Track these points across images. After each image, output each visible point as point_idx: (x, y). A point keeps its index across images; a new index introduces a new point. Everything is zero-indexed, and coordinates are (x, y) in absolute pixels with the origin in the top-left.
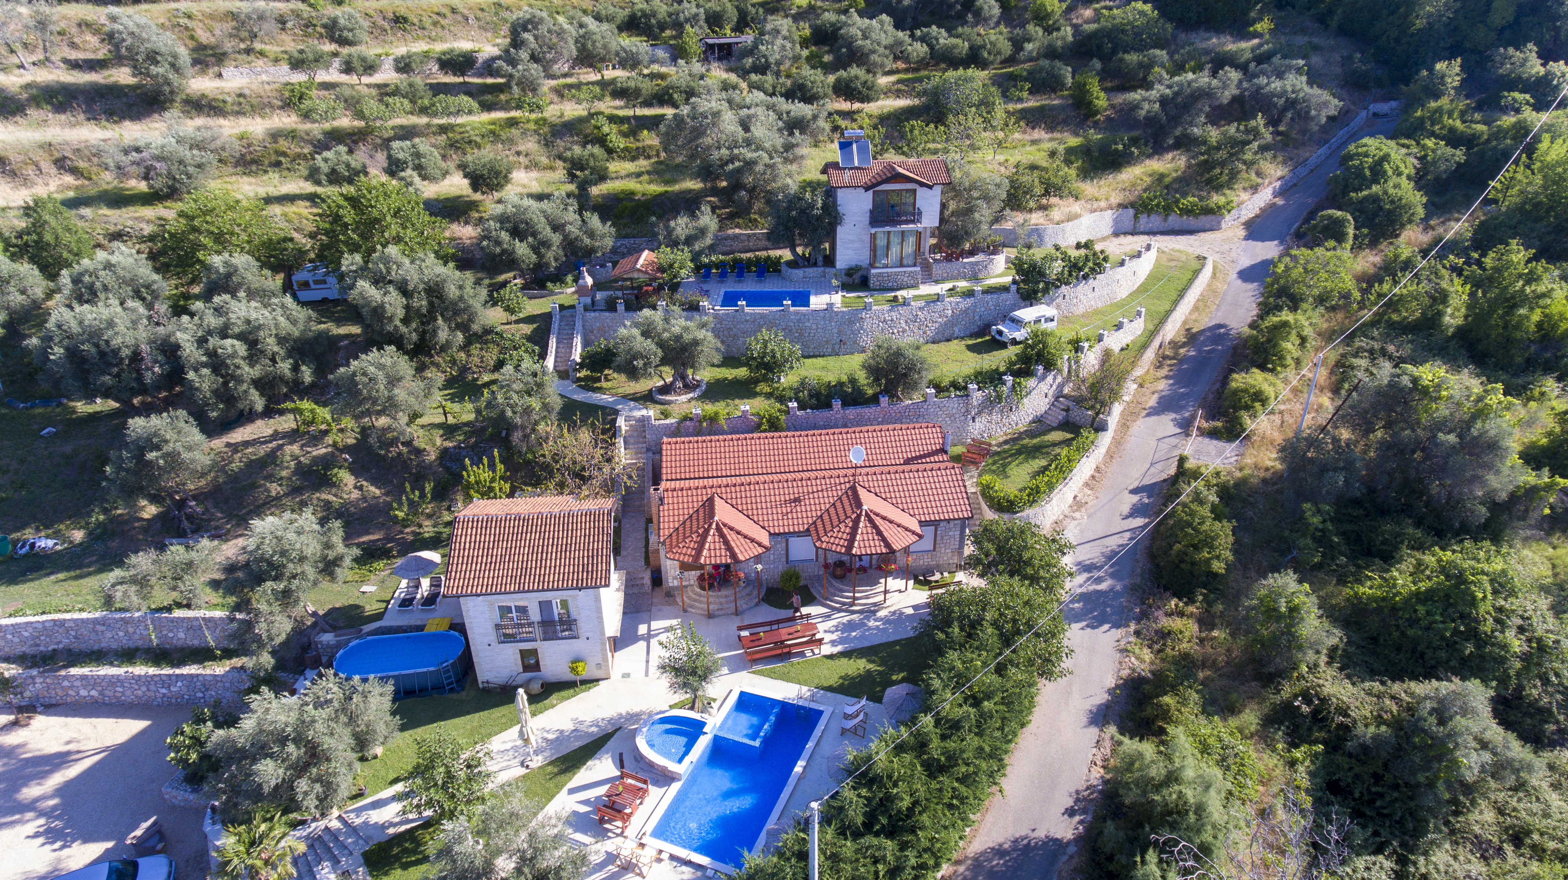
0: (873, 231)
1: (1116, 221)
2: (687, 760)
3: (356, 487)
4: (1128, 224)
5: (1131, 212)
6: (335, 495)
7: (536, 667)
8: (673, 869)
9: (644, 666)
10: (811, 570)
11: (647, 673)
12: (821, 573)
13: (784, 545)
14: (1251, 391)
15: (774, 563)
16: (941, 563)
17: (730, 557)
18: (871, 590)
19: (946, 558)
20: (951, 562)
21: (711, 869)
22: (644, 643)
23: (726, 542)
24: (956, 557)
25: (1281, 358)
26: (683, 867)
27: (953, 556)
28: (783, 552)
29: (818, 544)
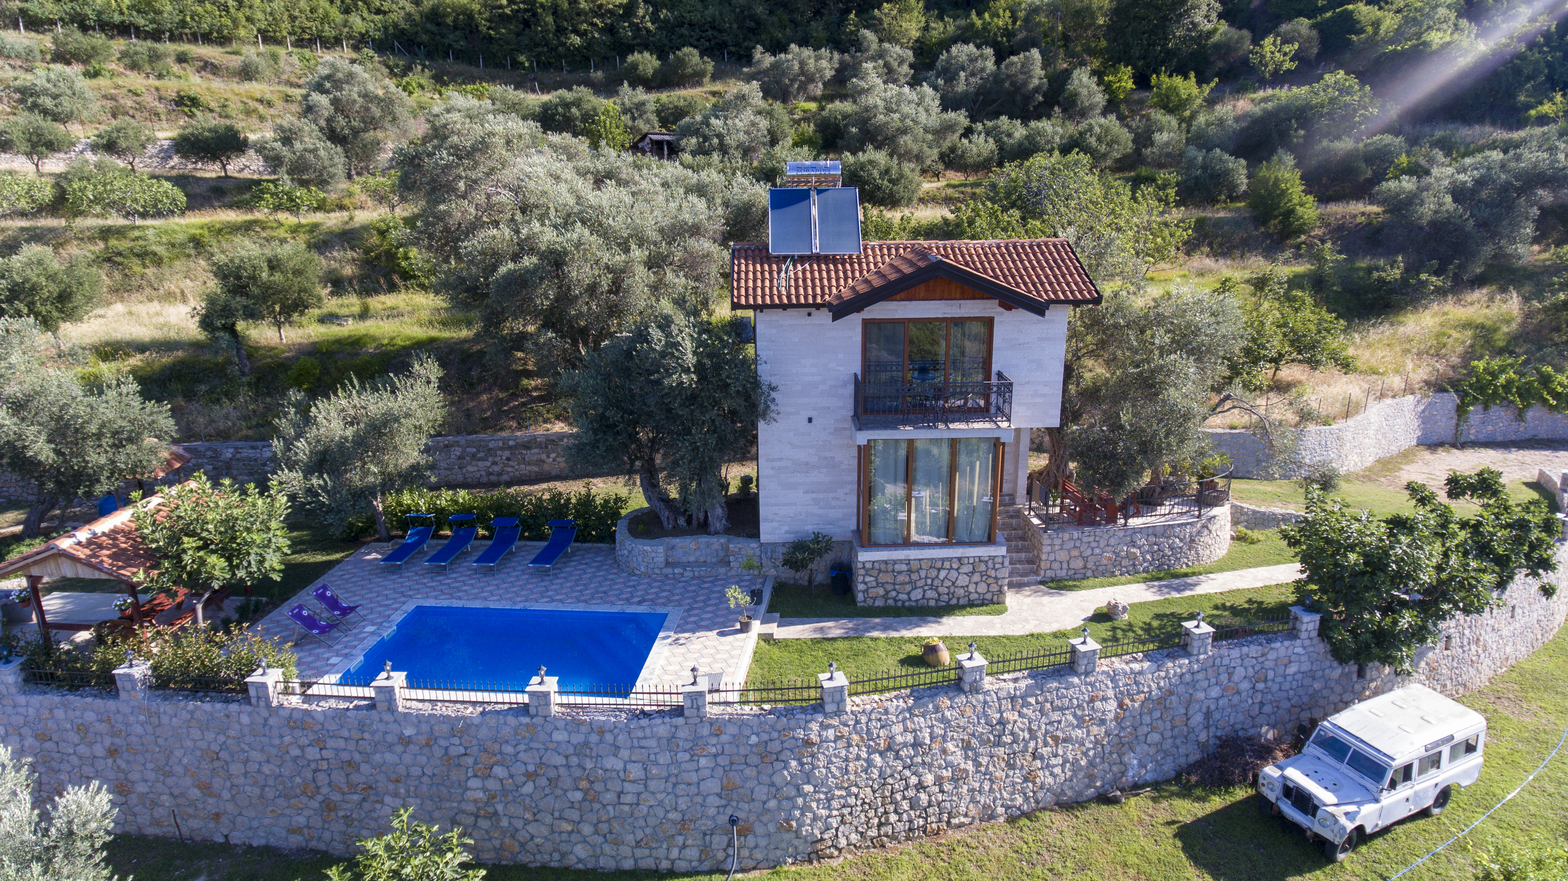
0: (862, 438)
1: (1425, 418)
4: (1445, 425)
5: (1451, 399)
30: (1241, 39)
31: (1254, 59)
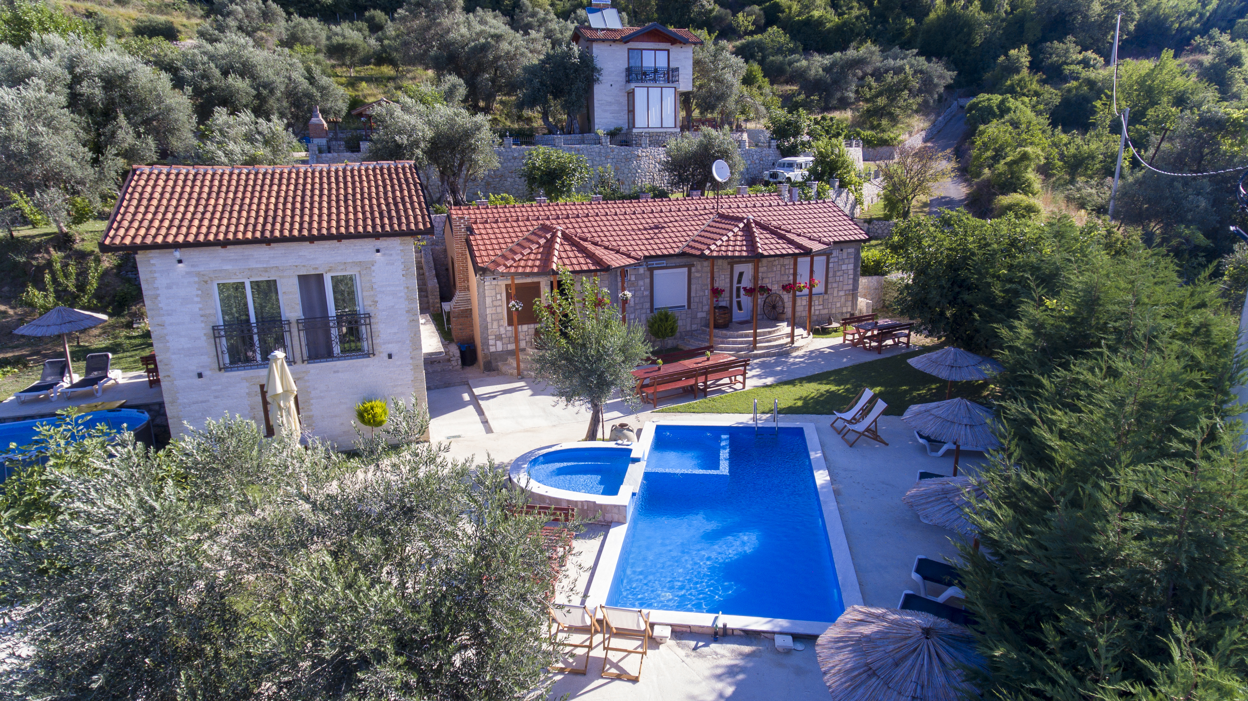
2: (626, 490)
8: (693, 654)
9: (481, 426)
10: (683, 323)
11: (489, 430)
12: (694, 327)
13: (648, 281)
14: (1023, 205)
15: (635, 310)
16: (834, 311)
17: (593, 264)
18: (770, 333)
19: (838, 305)
20: (845, 310)
21: (781, 633)
22: (471, 408)
23: (583, 250)
24: (850, 304)
25: (1029, 186)
26: (714, 646)
27: (846, 301)
28: (647, 293)
29: (707, 252)
30: (726, 14)
31: (734, 24)
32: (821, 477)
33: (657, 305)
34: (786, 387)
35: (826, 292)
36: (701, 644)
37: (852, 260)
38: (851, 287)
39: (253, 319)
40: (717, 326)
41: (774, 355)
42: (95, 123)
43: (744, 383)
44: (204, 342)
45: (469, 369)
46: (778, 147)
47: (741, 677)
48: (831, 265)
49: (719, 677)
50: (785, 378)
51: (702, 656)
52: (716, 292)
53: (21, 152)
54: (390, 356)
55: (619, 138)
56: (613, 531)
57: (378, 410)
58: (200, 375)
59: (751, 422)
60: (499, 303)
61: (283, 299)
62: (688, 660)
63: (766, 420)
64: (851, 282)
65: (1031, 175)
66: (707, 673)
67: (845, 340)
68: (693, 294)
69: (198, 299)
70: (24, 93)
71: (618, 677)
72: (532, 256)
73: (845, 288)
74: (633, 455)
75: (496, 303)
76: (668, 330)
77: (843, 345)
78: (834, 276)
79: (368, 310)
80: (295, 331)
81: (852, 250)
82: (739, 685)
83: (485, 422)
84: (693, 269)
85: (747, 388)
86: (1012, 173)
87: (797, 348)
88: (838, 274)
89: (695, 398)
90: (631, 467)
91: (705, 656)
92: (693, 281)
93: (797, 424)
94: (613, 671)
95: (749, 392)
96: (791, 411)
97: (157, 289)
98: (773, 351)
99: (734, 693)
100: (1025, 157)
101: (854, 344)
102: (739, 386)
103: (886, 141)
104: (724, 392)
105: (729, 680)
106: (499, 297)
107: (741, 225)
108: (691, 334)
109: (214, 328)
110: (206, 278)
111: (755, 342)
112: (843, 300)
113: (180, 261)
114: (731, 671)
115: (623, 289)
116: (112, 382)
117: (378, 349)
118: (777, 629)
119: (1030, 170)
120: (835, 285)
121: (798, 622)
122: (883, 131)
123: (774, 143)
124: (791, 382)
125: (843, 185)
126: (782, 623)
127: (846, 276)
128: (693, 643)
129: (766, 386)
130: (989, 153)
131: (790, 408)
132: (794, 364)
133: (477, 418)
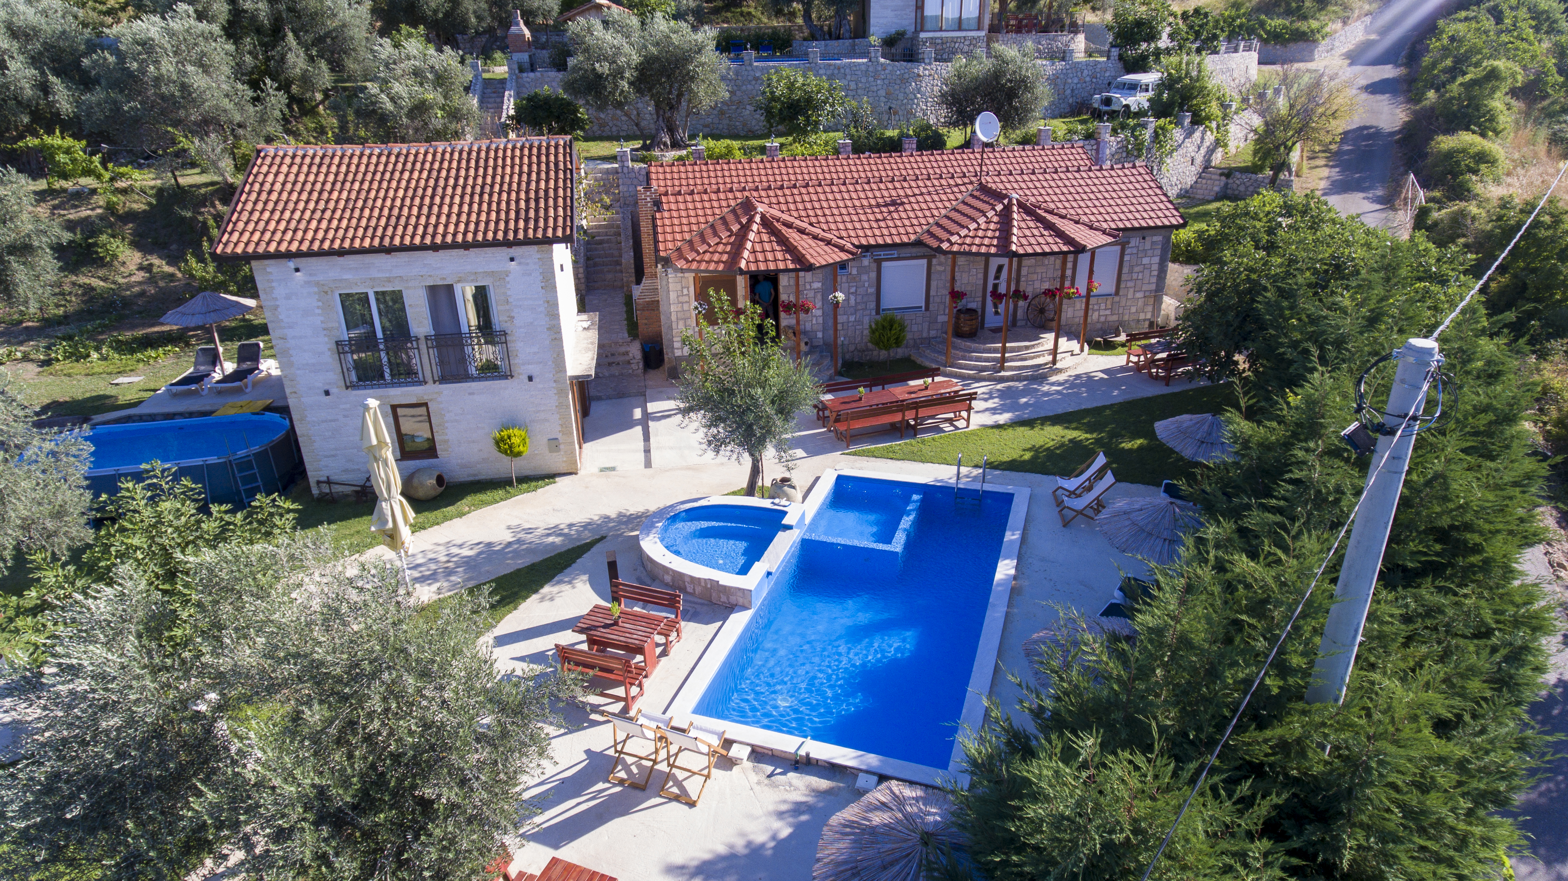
2: (759, 569)
3: (141, 268)
6: (105, 279)
7: (430, 450)
8: (766, 781)
9: (641, 456)
10: (916, 329)
11: (648, 464)
12: (933, 333)
13: (873, 275)
14: (1471, 151)
15: (856, 311)
16: (1126, 318)
17: (793, 261)
18: (1027, 348)
19: (1133, 310)
20: (1142, 316)
21: (867, 772)
22: (638, 429)
23: (783, 241)
24: (1150, 308)
25: (1492, 119)
26: (791, 775)
27: (1145, 304)
28: (872, 290)
29: (945, 246)
32: (1005, 569)
33: (885, 304)
34: (1021, 430)
35: (1117, 293)
36: (779, 770)
37: (1158, 252)
38: (1153, 287)
39: (380, 334)
40: (959, 334)
41: (1026, 378)
42: (262, 44)
43: (968, 420)
44: (329, 358)
45: (652, 374)
46: (1121, 58)
47: (804, 818)
48: (1127, 258)
49: (780, 815)
50: (1026, 414)
51: (775, 786)
52: (956, 295)
53: (173, 95)
54: (530, 379)
55: (898, 49)
56: (734, 617)
57: (515, 440)
58: (327, 393)
59: (953, 481)
60: (686, 299)
61: (410, 313)
62: (757, 788)
63: (975, 478)
64: (1154, 280)
65: (1498, 103)
66: (771, 808)
67: (1128, 361)
68: (932, 293)
69: (319, 311)
70: (171, 24)
71: (676, 798)
72: (720, 248)
73: (1145, 288)
74: (786, 521)
75: (681, 299)
76: (892, 340)
77: (1122, 369)
78: (1131, 272)
79: (505, 326)
80: (423, 347)
81: (1158, 238)
82: (799, 828)
83: (647, 451)
84: (934, 261)
85: (971, 427)
86: (1470, 99)
87: (1060, 371)
88: (1137, 269)
89: (901, 438)
90: (781, 535)
91: (777, 786)
92: (933, 276)
93: (1009, 489)
94: (675, 790)
95: (973, 433)
96: (1013, 466)
97: (276, 299)
98: (1025, 373)
99: (790, 836)
100: (1493, 75)
101: (1138, 368)
102: (961, 424)
103: (1304, 34)
104: (942, 431)
105: (791, 820)
106: (685, 292)
107: (999, 207)
108: (928, 342)
109: (338, 343)
110: (326, 289)
111: (1003, 360)
112: (1140, 303)
113: (297, 270)
114: (798, 809)
115: (835, 290)
116: (263, 374)
117: (516, 370)
118: (863, 767)
119: (1498, 94)
120: (1130, 284)
121: (891, 760)
122: (1305, 18)
123: (1115, 52)
124: (1029, 423)
125: (1198, 120)
126: (872, 760)
127: (1147, 272)
128: (769, 769)
129: (998, 426)
130: (1449, 62)
131: (1013, 461)
132: (1047, 394)
133: (641, 444)
